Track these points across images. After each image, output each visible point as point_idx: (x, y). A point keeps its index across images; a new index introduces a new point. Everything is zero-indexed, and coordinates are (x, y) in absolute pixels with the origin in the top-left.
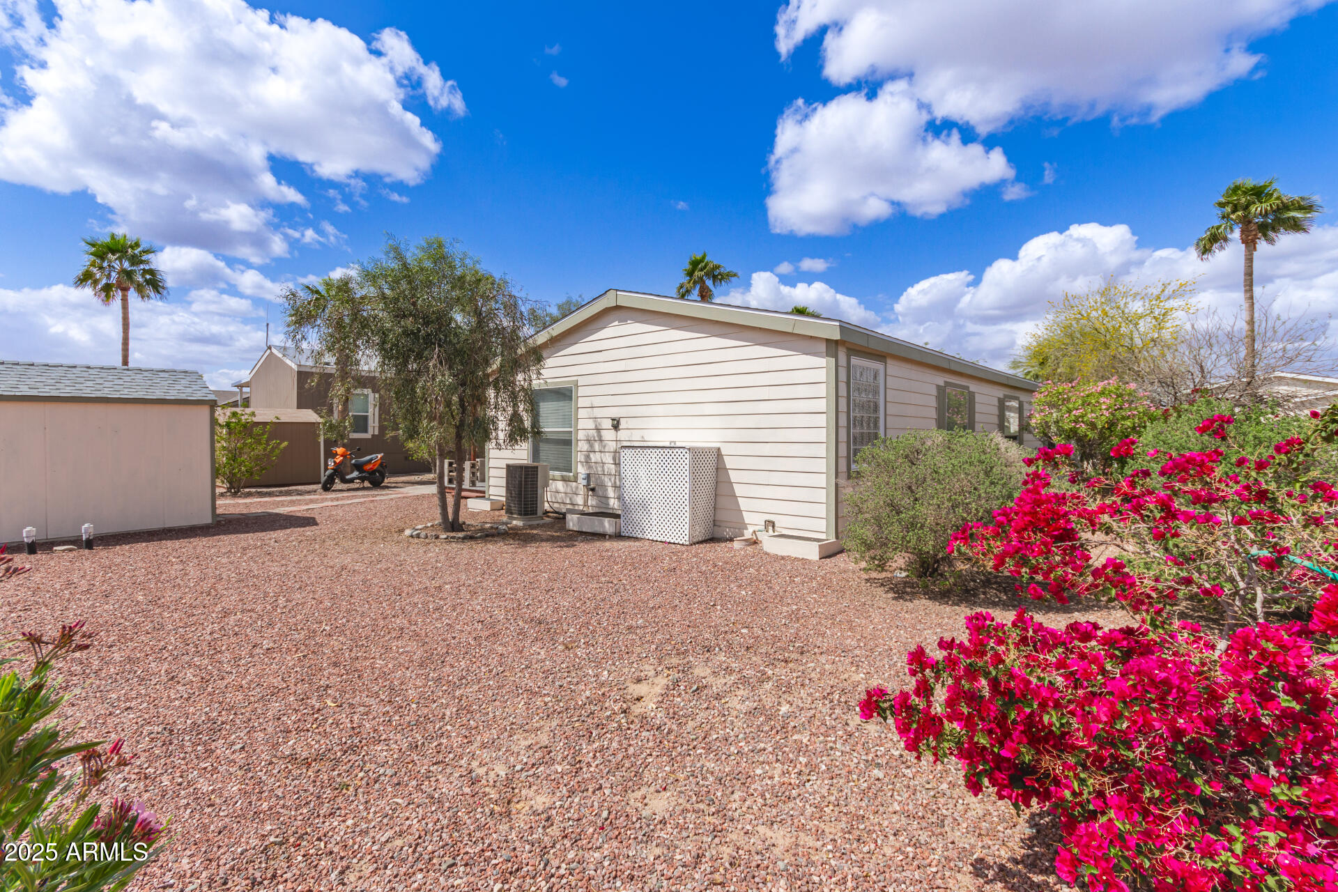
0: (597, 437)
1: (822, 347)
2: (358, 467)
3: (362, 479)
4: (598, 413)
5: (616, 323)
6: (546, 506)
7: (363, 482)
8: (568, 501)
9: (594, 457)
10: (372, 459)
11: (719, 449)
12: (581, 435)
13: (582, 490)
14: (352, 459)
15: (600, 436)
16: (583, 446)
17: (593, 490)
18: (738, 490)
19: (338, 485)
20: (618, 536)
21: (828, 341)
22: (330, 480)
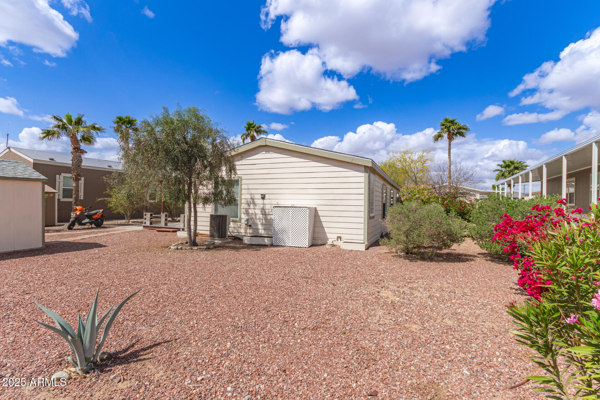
0: (252, 202)
1: (363, 169)
2: (89, 217)
3: (91, 223)
4: (253, 192)
5: (264, 152)
6: (229, 233)
7: (91, 225)
8: (236, 231)
9: (250, 211)
10: (97, 213)
11: (316, 208)
12: (243, 201)
13: (243, 226)
14: (86, 212)
15: (253, 201)
16: (244, 206)
17: (250, 226)
18: (324, 224)
19: (77, 226)
20: (272, 245)
21: (365, 166)
22: (73, 224)
